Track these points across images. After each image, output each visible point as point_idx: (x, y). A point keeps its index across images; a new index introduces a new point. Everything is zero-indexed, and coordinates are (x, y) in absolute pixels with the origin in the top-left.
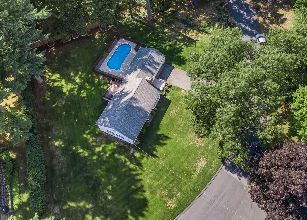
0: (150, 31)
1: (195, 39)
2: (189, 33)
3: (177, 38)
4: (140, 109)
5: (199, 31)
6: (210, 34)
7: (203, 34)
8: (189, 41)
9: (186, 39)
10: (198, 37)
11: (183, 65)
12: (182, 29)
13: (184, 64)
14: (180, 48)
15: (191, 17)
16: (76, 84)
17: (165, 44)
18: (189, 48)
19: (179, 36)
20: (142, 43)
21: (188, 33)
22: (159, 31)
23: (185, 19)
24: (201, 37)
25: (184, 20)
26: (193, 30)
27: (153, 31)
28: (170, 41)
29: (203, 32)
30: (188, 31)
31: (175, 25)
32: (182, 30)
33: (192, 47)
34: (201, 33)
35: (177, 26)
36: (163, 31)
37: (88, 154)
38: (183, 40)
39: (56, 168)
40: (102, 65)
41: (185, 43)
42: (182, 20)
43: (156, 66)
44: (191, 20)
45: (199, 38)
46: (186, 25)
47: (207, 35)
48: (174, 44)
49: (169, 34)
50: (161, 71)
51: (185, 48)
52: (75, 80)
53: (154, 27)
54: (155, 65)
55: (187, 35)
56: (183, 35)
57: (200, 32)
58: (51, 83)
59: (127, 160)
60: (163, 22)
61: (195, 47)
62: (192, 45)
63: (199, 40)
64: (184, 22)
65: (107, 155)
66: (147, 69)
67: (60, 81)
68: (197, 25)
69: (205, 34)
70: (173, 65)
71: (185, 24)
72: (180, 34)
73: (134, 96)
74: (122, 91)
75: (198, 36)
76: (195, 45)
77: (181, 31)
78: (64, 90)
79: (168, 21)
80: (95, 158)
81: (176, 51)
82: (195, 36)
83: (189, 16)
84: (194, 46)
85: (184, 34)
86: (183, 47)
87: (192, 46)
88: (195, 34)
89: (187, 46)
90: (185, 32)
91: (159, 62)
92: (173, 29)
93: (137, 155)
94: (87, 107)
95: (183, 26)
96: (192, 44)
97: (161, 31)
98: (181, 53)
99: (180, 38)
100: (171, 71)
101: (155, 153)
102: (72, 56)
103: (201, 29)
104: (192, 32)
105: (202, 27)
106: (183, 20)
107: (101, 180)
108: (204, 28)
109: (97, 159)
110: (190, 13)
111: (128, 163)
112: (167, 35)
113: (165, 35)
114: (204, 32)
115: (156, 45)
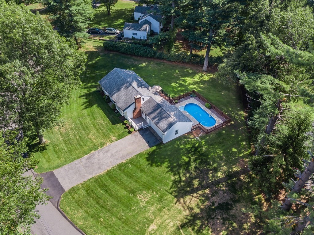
0: (227, 157)
1: (182, 200)
2: (198, 200)
3: (198, 180)
5: (195, 217)
6: (179, 229)
7: (186, 218)
8: (183, 190)
9: (188, 189)
10: (184, 208)
12: (211, 195)
13: (148, 159)
14: (177, 172)
15: (232, 224)
16: (189, 85)
17: (195, 161)
18: (171, 184)
19: (200, 184)
20: (208, 138)
21: (200, 198)
22: (222, 167)
23: (233, 212)
24: (180, 212)
25: (230, 209)
26: (201, 209)
27: (226, 161)
28: (195, 167)
29: (190, 221)
30: (203, 202)
31: (224, 192)
32: (209, 194)
33: (169, 187)
34: (189, 218)
35: (221, 193)
36: (221, 172)
38: (189, 183)
40: (196, 100)
41: (182, 184)
42: (231, 205)
43: (155, 120)
44: (224, 219)
45: (180, 207)
46: (216, 205)
47: (181, 223)
48: (189, 170)
49: (211, 175)
50: (155, 134)
51: (173, 178)
52: (193, 85)
53: (234, 165)
55: (195, 195)
56: (197, 190)
57: (191, 216)
60: (237, 180)
61: (167, 191)
62: (172, 190)
63: (176, 203)
64: (225, 207)
66: (156, 109)
68: (208, 222)
69: (185, 221)
70: (154, 148)
71: (219, 204)
72: (202, 187)
74: (148, 88)
75: (186, 208)
76: (171, 193)
77: (207, 191)
78: (188, 78)
79: (237, 187)
81: (175, 165)
82: (187, 203)
83: (235, 222)
84: (170, 191)
85: (200, 192)
86: (177, 177)
87: (171, 189)
88: (190, 206)
89: (175, 182)
90: (202, 195)
92: (218, 184)
95: (217, 200)
96: (175, 191)
97: (222, 169)
98: (168, 168)
99: (196, 183)
100: (148, 142)
103: (199, 222)
104: (198, 205)
105: (201, 228)
106: (229, 207)
108: (196, 228)
110: (245, 229)
112: (211, 172)
113: (211, 170)
114: (188, 223)
115: (198, 150)
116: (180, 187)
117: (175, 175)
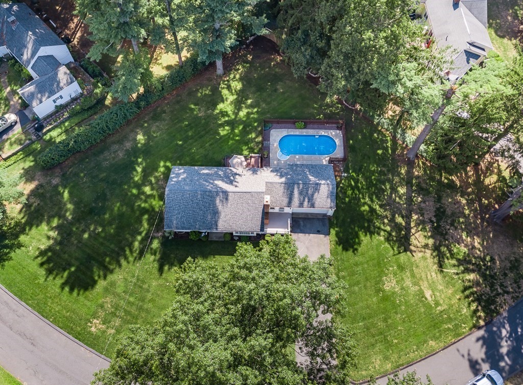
0: (384, 166)
1: (412, 248)
2: (420, 232)
3: (397, 215)
4: (216, 213)
5: (436, 248)
6: (442, 271)
7: (434, 257)
8: (402, 238)
9: (403, 233)
10: (421, 251)
11: (340, 248)
12: (421, 216)
13: (345, 249)
14: (377, 229)
15: (459, 221)
16: (236, 114)
17: (372, 201)
18: (387, 245)
19: (403, 217)
20: (350, 164)
21: (419, 229)
22: (393, 181)
23: (449, 212)
24: (424, 258)
25: (445, 211)
26: (431, 237)
27: (389, 171)
28: (381, 206)
29: (438, 255)
30: (424, 229)
31: (424, 201)
32: (419, 217)
33: (391, 249)
34: (434, 254)
35: (423, 205)
36: (399, 186)
37: (137, 181)
38: (397, 227)
39: (106, 154)
40: (279, 130)
41: (394, 234)
42: (441, 207)
43: (306, 203)
44: (452, 224)
45: (420, 255)
46: (434, 219)
47: (436, 266)
48: (381, 215)
49: (397, 199)
50: (310, 217)
51: (382, 238)
52: (242, 110)
53: (397, 168)
54: (306, 200)
55: (413, 231)
56: (408, 223)
57: (434, 251)
58: (223, 86)
59: (143, 234)
60: (416, 179)
61: (394, 255)
62: (395, 249)
63: (413, 256)
64: (440, 214)
65: (143, 205)
67: (232, 93)
68: (447, 240)
69: (436, 260)
70: (333, 232)
71: (435, 216)
72: (408, 217)
73: (230, 194)
74: (236, 174)
75: (423, 250)
76: (400, 253)
77: (415, 217)
78: (221, 106)
79: (424, 186)
80: (135, 191)
81: (366, 225)
82: (419, 245)
83: (459, 217)
84: (397, 252)
85: (412, 224)
86: (382, 233)
87: (393, 249)
88: (423, 244)
89: (388, 240)
90: (417, 225)
91: (316, 205)
92: (412, 200)
93: (155, 244)
94: (205, 145)
95: (430, 214)
96: (398, 247)
97: (396, 182)
98: (366, 235)
99: (399, 220)
100: (319, 232)
101: (166, 268)
102: (278, 87)
103: (443, 249)
104: (425, 236)
105: (450, 251)
106: (442, 210)
107: (105, 214)
108: (448, 255)
109: (133, 195)
110: (469, 215)
111: (139, 238)
112: (393, 195)
113: (391, 194)
114: (439, 258)
115: (360, 188)
116: (397, 239)
117: (379, 234)
